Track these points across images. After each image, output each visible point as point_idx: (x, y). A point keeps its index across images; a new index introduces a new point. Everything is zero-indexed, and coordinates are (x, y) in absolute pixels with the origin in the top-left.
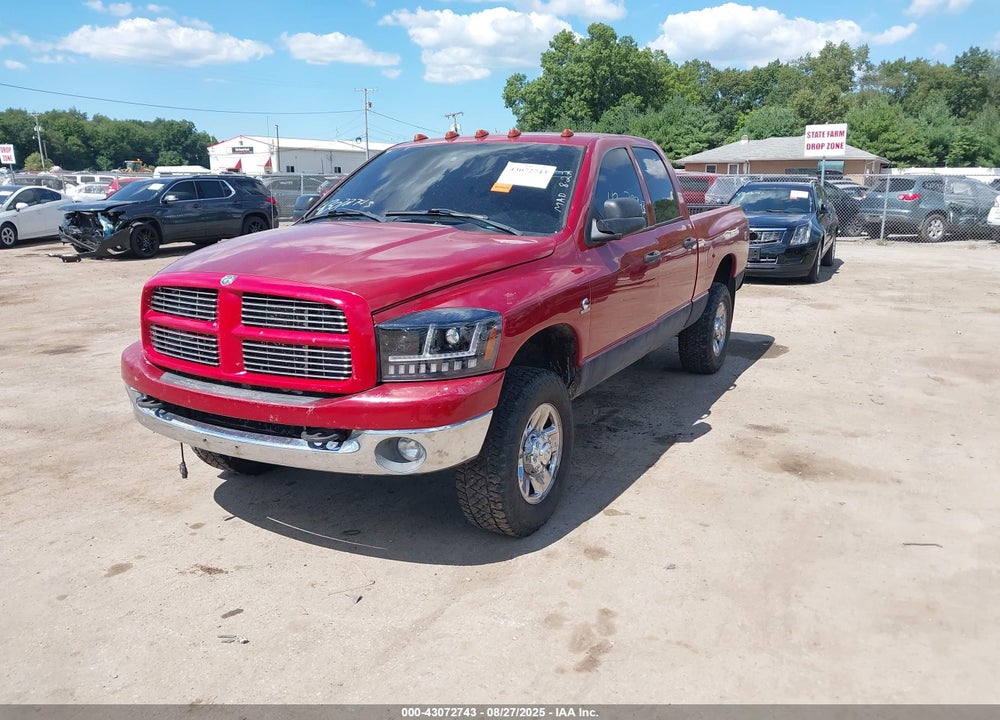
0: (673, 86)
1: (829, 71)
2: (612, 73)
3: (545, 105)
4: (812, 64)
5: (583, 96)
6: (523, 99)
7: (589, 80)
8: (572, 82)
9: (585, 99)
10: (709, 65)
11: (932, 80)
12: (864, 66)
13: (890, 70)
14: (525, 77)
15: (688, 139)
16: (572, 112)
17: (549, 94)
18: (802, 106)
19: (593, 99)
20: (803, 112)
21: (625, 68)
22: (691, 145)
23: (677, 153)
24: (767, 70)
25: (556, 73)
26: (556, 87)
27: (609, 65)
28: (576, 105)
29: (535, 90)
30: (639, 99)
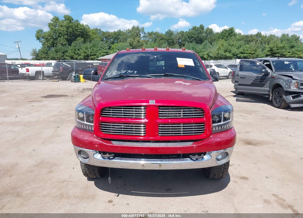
0: (92, 36)
1: (134, 33)
2: (73, 31)
3: (52, 40)
4: (129, 31)
5: (64, 38)
6: (43, 38)
7: (66, 33)
8: (60, 33)
9: (65, 39)
10: (100, 30)
11: (160, 37)
12: (143, 33)
13: (150, 34)
14: (43, 30)
15: (100, 52)
16: (61, 42)
17: (52, 36)
18: (130, 43)
19: (68, 39)
20: (131, 45)
21: (77, 29)
22: (101, 54)
23: (97, 56)
24: (117, 32)
25: (54, 30)
26: (55, 34)
27: (72, 28)
28: (62, 40)
29: (47, 35)
30: (83, 39)
